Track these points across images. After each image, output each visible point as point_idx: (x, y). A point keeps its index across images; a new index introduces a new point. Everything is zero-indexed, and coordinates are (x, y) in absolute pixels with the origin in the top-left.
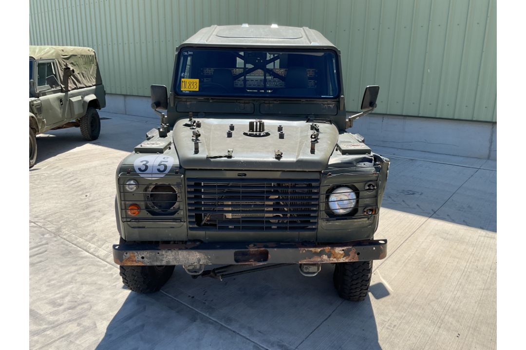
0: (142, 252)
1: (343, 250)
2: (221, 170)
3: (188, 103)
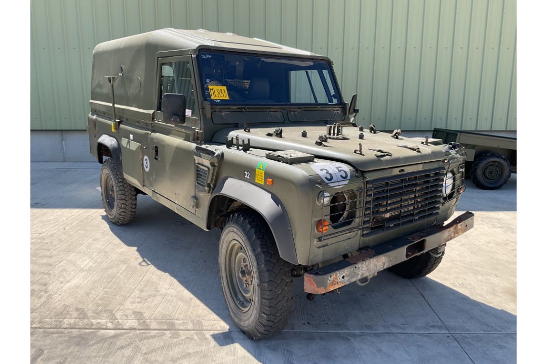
0: (341, 271)
2: (386, 169)
3: (223, 113)
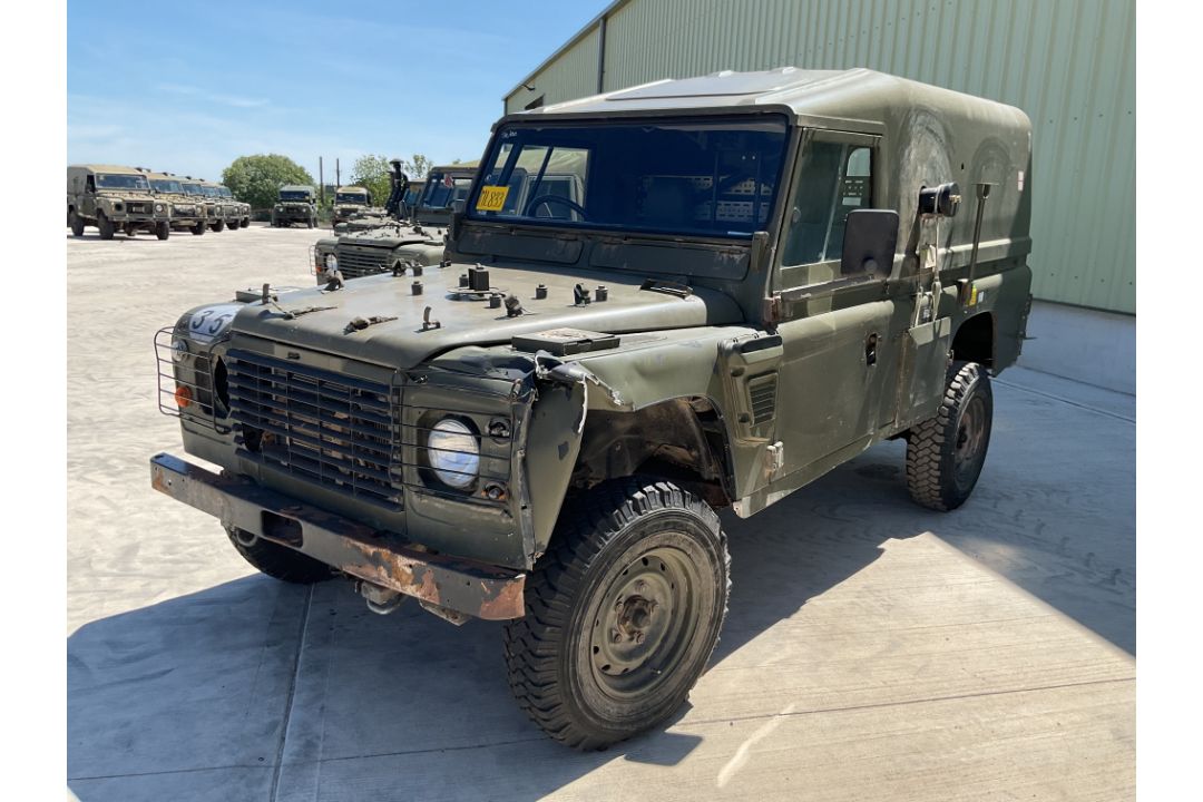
1: (411, 566)
3: (478, 235)
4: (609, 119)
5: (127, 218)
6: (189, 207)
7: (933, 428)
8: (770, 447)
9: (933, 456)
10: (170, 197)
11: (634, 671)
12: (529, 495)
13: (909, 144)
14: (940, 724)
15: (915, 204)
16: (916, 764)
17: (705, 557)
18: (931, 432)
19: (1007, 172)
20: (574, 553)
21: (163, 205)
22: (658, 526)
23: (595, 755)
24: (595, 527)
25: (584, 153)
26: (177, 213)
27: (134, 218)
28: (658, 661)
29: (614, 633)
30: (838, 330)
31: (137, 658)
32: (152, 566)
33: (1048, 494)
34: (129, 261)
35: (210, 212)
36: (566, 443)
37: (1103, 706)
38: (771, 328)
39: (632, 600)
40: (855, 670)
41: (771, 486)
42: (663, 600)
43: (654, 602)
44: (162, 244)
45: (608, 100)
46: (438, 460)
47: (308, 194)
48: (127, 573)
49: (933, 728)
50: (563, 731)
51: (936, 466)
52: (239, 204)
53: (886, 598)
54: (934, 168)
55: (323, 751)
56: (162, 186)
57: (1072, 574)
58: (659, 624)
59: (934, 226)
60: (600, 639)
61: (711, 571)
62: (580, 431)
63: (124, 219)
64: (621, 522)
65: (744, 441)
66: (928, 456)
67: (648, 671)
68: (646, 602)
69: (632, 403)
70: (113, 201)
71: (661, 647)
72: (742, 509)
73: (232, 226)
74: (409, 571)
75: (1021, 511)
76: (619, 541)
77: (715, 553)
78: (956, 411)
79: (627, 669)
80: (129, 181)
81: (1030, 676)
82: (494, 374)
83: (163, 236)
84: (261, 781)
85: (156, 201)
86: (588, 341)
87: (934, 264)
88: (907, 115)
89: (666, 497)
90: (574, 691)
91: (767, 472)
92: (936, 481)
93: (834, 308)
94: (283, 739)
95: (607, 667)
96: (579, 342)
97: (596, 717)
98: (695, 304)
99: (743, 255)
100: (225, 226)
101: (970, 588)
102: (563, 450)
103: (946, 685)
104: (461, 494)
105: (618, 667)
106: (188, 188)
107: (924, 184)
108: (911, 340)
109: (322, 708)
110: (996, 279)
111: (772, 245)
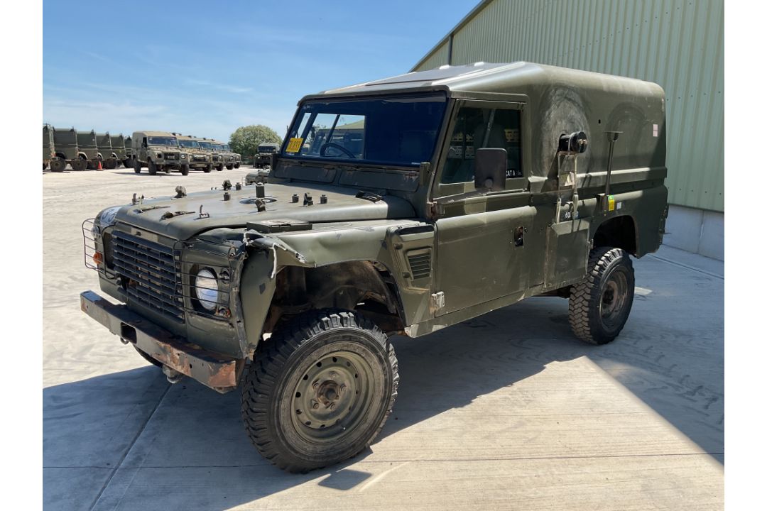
1: (178, 354)
3: (286, 167)
4: (357, 97)
5: (164, 162)
6: (202, 156)
7: (583, 289)
8: (434, 295)
9: (584, 308)
10: (191, 150)
11: (331, 427)
12: (242, 314)
13: (549, 108)
14: (525, 473)
15: (555, 146)
16: (499, 495)
17: (375, 359)
18: (582, 293)
19: (643, 125)
20: (278, 351)
21: (185, 155)
22: (338, 338)
23: (300, 476)
24: (293, 336)
25: (362, 118)
26: (195, 159)
27: (168, 162)
28: (347, 422)
29: (313, 402)
30: (488, 224)
31: (65, 406)
32: (95, 357)
33: (677, 337)
34: (160, 187)
35: (215, 159)
36: (264, 284)
37: (644, 470)
38: (432, 221)
39: (326, 383)
40: (487, 437)
41: (436, 319)
42: (349, 385)
43: (343, 385)
44: (184, 177)
45: (367, 85)
46: (201, 294)
47: (275, 148)
48: (80, 361)
49: (520, 475)
50: (275, 458)
51: (586, 314)
52: (233, 154)
53: (530, 396)
54: (573, 123)
55: (145, 463)
56: (187, 143)
57: (666, 388)
58: (347, 399)
59: (573, 160)
60: (303, 404)
61: (380, 368)
62: (272, 277)
63: (163, 163)
64: (310, 334)
65: (409, 289)
66: (581, 308)
67: (339, 427)
68: (336, 384)
69: (314, 262)
70: (157, 152)
71: (349, 414)
72: (411, 331)
73: (229, 168)
74: (178, 357)
75: (652, 347)
76: (309, 345)
77: (383, 357)
78: (599, 279)
79: (323, 426)
80: (166, 141)
81: (603, 448)
82: (227, 243)
83: (185, 173)
84: (102, 476)
85: (181, 152)
86: (288, 225)
87: (573, 183)
88: (548, 88)
89: (344, 321)
90: (279, 434)
91: (432, 310)
92: (587, 324)
93: (488, 210)
94: (126, 454)
95: (309, 423)
96: (283, 225)
97: (297, 452)
98: (383, 206)
99: (417, 177)
100: (225, 167)
101: (591, 393)
102: (262, 288)
103: (542, 450)
104: (208, 313)
105: (317, 424)
106: (203, 145)
107: (564, 133)
108: (553, 232)
109: (155, 439)
110: (638, 193)
111: (433, 171)
